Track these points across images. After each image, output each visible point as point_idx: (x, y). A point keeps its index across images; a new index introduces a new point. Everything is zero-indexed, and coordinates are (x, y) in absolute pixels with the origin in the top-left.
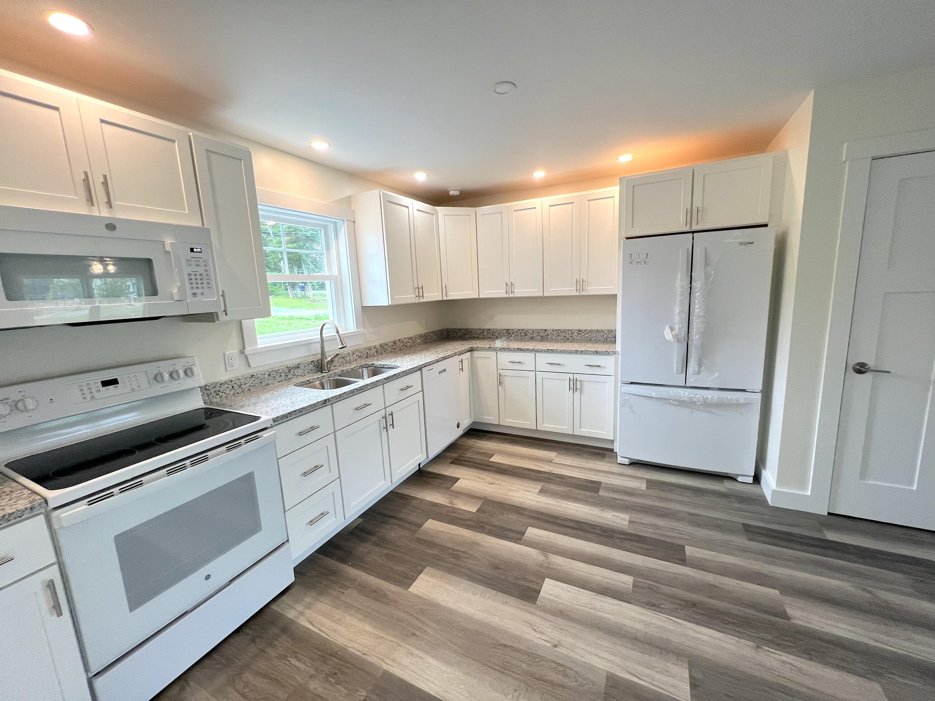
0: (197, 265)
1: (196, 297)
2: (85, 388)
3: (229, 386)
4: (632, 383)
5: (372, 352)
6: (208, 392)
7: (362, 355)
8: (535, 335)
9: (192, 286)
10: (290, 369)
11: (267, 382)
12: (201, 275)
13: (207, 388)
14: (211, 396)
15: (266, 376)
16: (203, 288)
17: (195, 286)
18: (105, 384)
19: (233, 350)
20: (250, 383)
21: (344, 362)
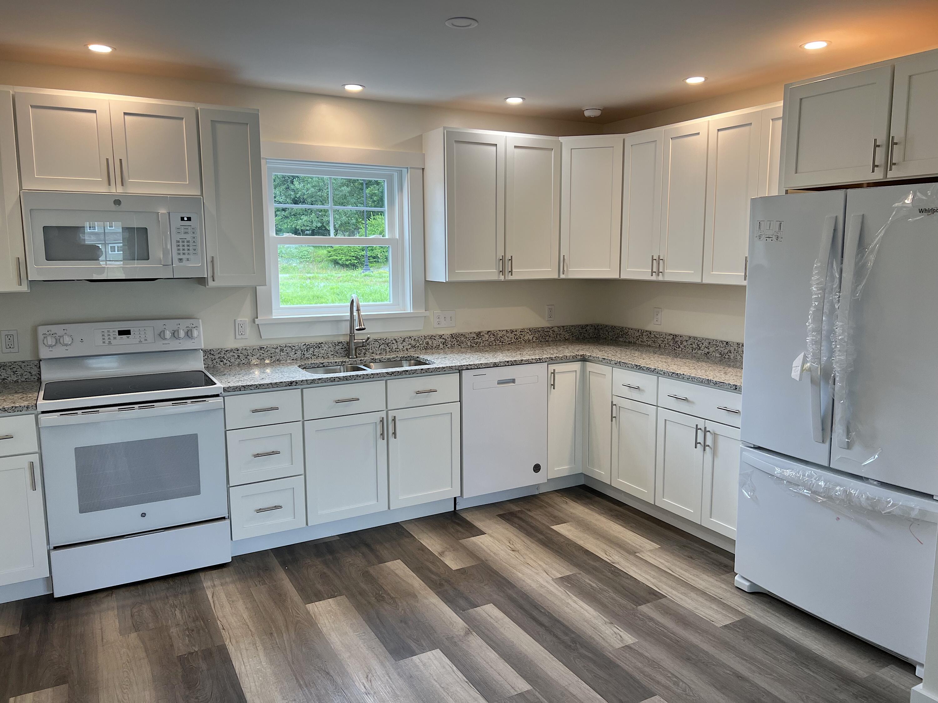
0: (186, 233)
1: (182, 262)
2: (106, 335)
3: (234, 354)
4: (759, 448)
5: (435, 342)
6: (212, 356)
7: (418, 344)
8: (711, 349)
9: (179, 252)
10: (308, 347)
11: (278, 357)
12: (188, 242)
13: (212, 353)
14: (214, 361)
15: (277, 351)
16: (189, 254)
17: (181, 252)
18: (121, 333)
19: (245, 318)
20: (258, 355)
21: (388, 350)
